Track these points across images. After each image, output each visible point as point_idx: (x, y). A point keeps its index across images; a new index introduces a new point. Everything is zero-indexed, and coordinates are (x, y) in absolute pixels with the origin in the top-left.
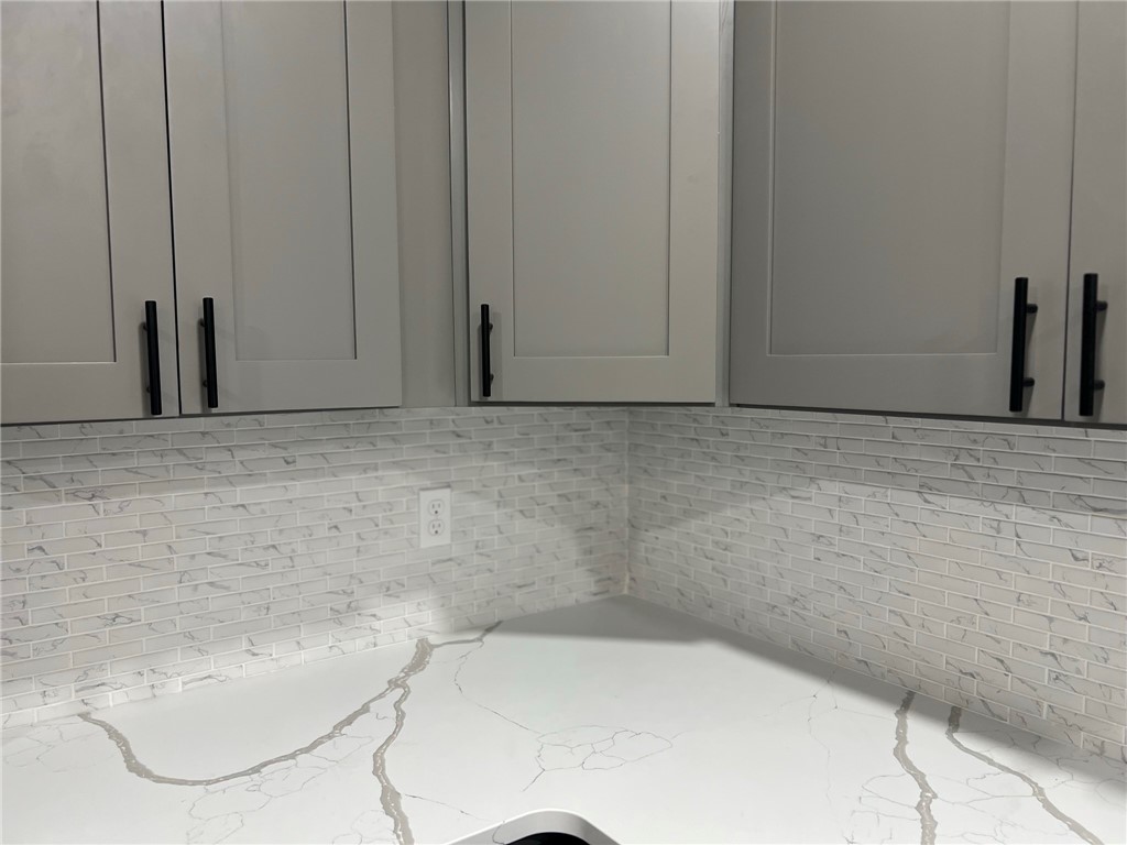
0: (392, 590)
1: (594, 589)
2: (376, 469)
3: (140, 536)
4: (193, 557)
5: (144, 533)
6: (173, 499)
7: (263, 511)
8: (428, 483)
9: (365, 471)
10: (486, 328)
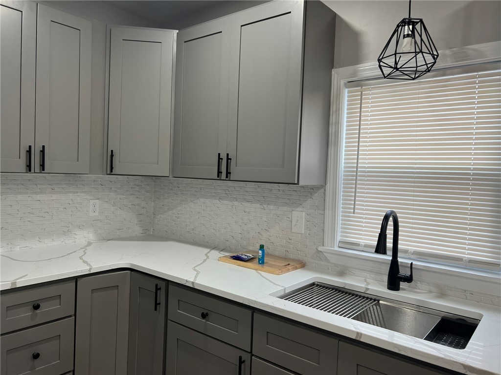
0: (80, 227)
1: (141, 232)
2: (77, 193)
3: (10, 207)
4: (24, 213)
5: (11, 206)
6: (20, 197)
7: (45, 202)
8: (92, 198)
9: (74, 193)
10: (112, 156)
